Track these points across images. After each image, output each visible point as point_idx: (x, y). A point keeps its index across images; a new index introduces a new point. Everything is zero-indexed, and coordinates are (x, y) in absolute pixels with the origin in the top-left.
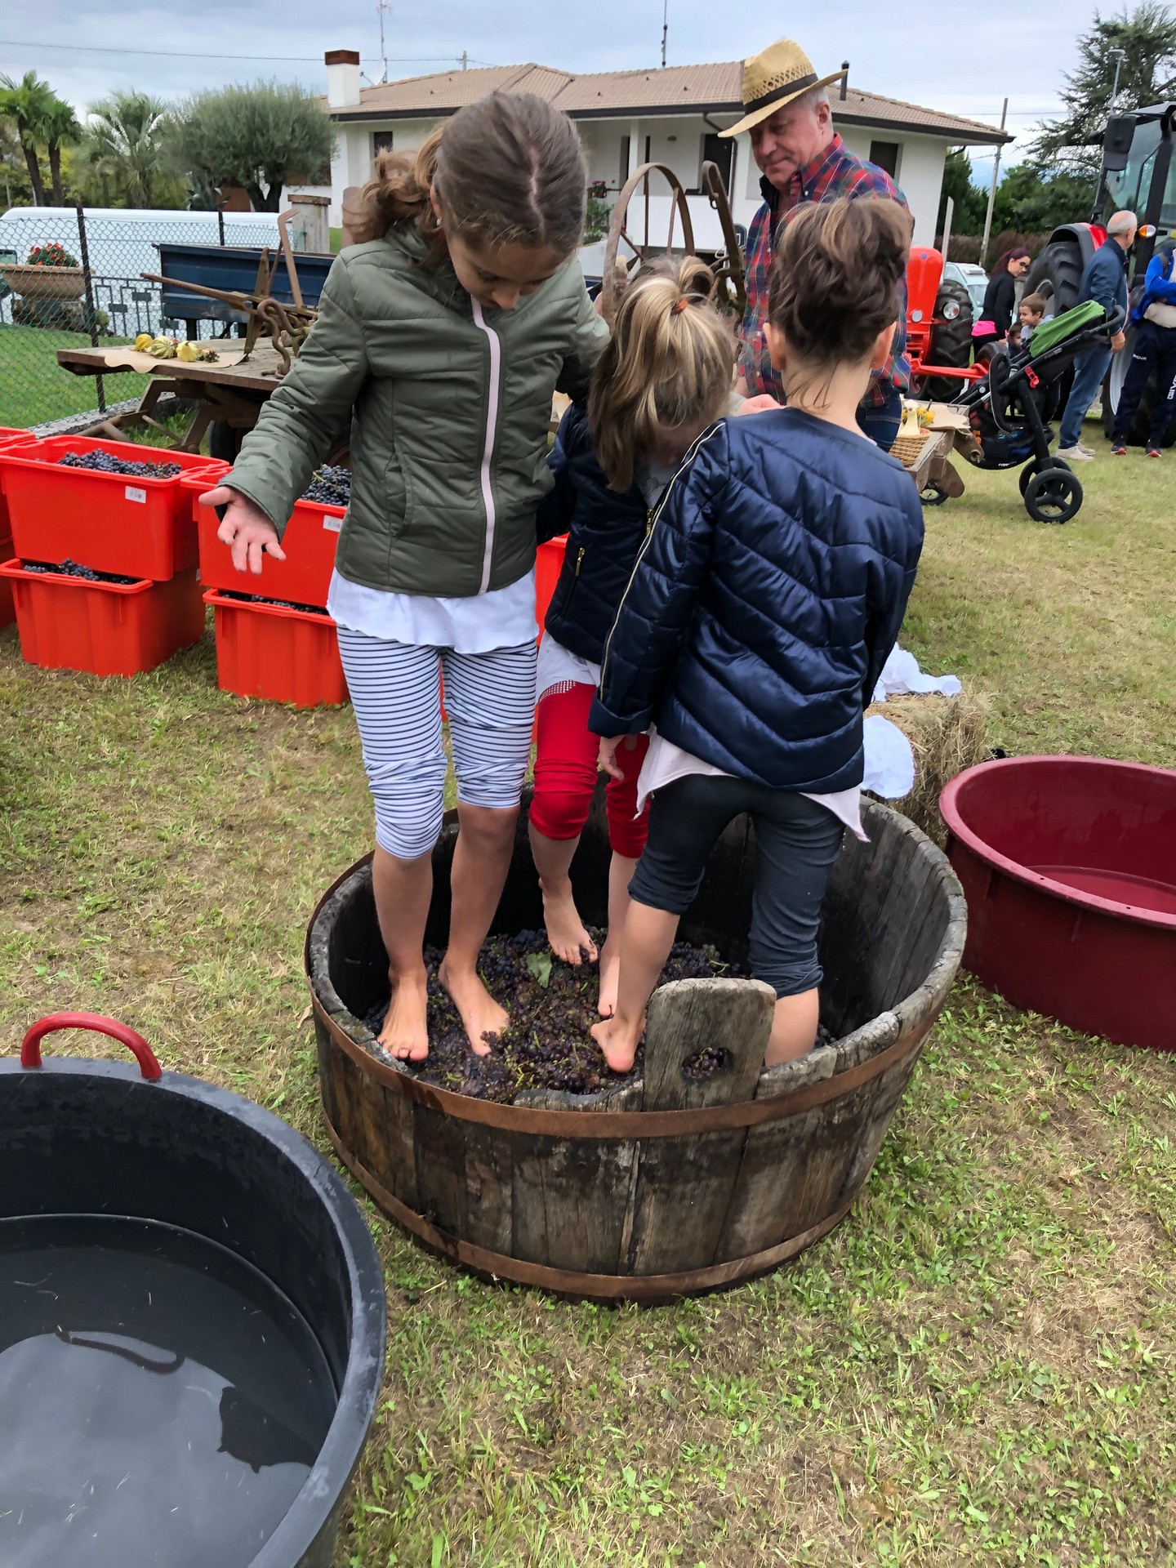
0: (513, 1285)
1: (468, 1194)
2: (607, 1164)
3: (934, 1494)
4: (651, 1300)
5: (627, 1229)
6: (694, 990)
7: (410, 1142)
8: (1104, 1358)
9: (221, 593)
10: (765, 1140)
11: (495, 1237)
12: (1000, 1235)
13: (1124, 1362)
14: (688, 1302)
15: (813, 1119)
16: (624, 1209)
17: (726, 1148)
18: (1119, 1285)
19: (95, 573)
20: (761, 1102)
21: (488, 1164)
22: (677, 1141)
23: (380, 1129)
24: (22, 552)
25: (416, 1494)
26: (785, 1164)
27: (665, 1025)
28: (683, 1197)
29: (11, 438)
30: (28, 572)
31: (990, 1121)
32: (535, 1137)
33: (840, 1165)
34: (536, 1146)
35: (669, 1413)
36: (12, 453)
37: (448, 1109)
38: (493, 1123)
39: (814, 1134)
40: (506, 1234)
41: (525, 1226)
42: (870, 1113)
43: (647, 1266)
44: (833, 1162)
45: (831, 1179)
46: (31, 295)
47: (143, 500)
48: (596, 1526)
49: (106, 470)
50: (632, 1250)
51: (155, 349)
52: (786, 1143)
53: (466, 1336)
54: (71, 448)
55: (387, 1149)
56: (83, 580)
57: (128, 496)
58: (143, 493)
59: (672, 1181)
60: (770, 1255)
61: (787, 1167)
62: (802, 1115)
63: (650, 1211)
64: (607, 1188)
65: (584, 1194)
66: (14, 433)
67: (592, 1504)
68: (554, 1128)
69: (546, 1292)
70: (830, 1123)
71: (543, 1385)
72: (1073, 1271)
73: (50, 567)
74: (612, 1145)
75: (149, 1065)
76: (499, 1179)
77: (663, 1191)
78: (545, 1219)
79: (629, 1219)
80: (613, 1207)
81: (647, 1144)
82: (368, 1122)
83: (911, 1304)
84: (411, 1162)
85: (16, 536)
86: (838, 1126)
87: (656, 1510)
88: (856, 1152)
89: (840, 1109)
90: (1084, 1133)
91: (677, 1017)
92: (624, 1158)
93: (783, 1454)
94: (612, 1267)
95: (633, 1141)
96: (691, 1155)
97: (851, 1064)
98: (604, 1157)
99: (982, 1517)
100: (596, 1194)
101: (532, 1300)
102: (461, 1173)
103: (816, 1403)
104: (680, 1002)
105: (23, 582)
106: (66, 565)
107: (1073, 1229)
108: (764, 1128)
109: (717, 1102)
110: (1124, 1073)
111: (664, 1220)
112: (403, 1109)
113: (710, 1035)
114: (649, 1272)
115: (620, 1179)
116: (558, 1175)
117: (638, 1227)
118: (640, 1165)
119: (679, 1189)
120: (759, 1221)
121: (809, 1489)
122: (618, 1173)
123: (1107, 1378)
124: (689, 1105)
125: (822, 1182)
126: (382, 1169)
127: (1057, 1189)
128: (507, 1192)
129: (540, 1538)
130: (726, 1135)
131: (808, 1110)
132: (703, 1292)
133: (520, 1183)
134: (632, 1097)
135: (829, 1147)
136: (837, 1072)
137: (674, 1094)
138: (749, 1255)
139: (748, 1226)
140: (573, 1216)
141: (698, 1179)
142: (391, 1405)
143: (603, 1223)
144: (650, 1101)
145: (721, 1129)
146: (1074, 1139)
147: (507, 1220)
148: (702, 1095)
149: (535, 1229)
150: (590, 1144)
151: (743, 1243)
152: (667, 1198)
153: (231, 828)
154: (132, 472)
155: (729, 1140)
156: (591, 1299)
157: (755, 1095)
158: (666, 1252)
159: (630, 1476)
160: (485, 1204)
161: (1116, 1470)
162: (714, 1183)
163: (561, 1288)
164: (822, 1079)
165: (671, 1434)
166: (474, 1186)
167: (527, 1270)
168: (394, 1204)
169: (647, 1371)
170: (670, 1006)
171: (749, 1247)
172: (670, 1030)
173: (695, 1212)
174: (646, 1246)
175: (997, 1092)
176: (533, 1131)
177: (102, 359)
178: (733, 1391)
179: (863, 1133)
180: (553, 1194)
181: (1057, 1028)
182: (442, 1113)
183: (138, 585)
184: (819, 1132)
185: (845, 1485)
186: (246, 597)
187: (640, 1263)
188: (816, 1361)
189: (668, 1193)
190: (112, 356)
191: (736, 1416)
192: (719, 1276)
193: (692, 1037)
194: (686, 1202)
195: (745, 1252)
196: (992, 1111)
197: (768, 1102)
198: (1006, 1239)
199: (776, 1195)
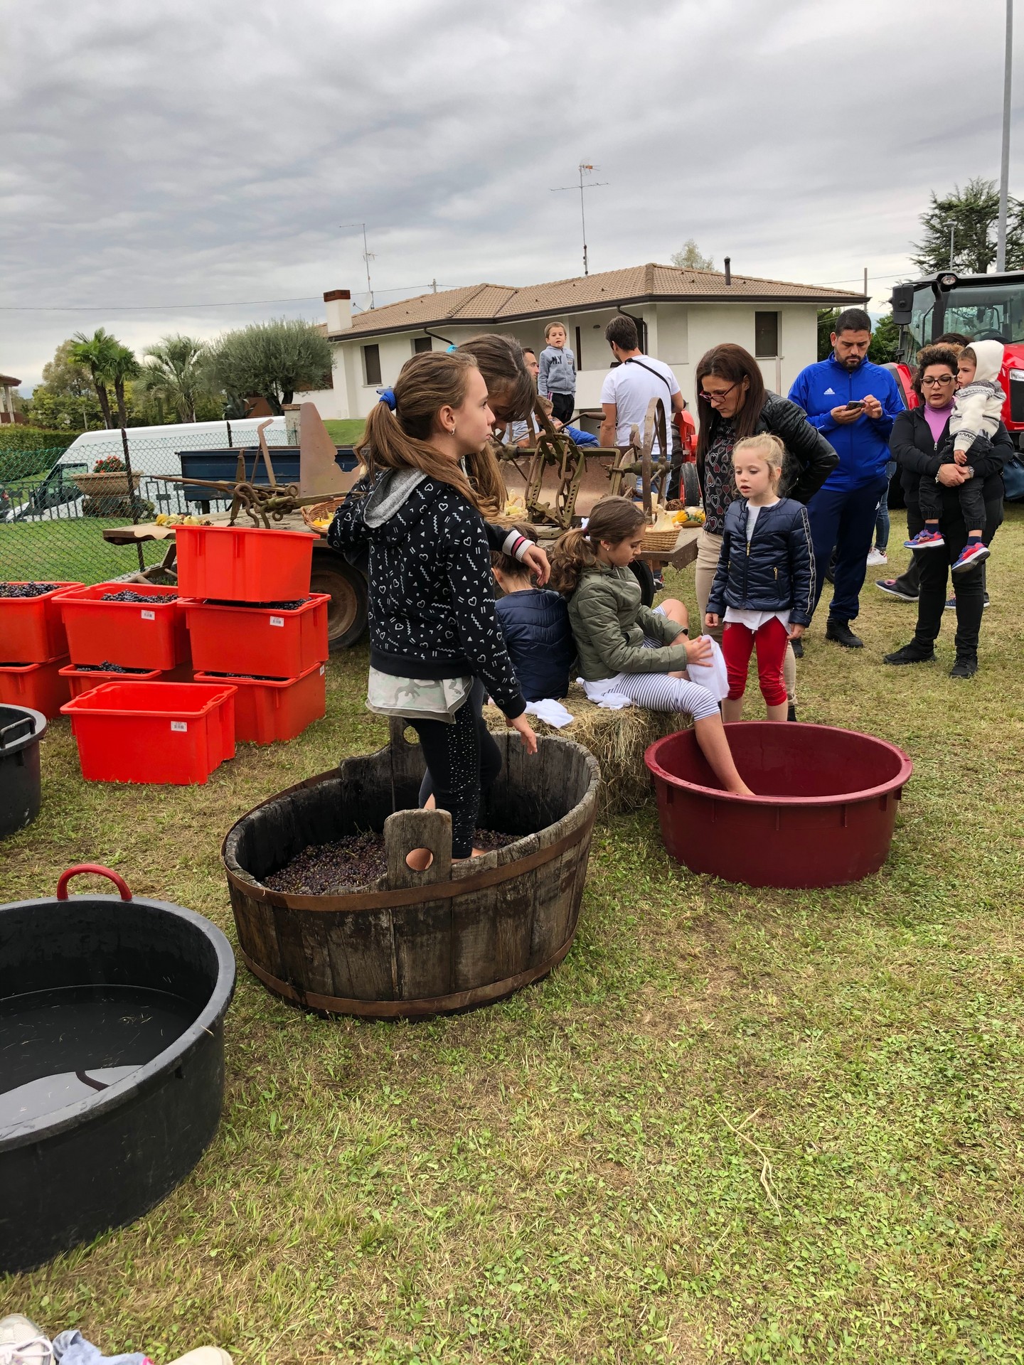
0: (337, 1015)
1: (306, 958)
2: (376, 925)
3: (557, 1089)
4: (417, 1018)
5: (394, 968)
6: (404, 815)
7: (273, 933)
8: (681, 1031)
9: (207, 674)
10: (464, 907)
11: (324, 984)
12: (638, 981)
13: (692, 1032)
14: (438, 1018)
15: (492, 895)
16: (390, 956)
17: (441, 912)
18: (704, 1000)
19: (123, 669)
20: (455, 882)
21: (312, 936)
22: (412, 908)
23: (259, 931)
24: (75, 661)
25: (266, 1100)
26: (482, 925)
27: (392, 836)
28: (422, 946)
29: (69, 588)
30: (78, 672)
31: (655, 929)
32: (336, 912)
33: (522, 932)
34: (333, 919)
35: (416, 1064)
36: (68, 596)
37: (290, 905)
38: (312, 909)
39: (496, 905)
40: (330, 981)
41: (338, 974)
42: (535, 899)
43: (410, 993)
44: (517, 927)
45: (518, 942)
46: (97, 494)
47: (153, 618)
48: (364, 1110)
49: (129, 601)
50: (399, 984)
51: (169, 523)
52: (478, 910)
53: (307, 1039)
54: (108, 591)
55: (265, 943)
56: (115, 673)
57: (143, 617)
58: (153, 613)
59: (413, 934)
60: (489, 991)
61: (484, 925)
62: (485, 892)
63: (404, 955)
64: (378, 943)
65: (367, 948)
66: (70, 585)
67: (362, 1103)
68: (343, 906)
69: (356, 1017)
70: (505, 899)
71: (347, 1058)
72: (678, 994)
73: (93, 668)
74: (376, 913)
75: (125, 894)
76: (321, 945)
77: (409, 941)
78: (348, 967)
79: (394, 961)
80: (384, 954)
81: (395, 912)
82: (254, 930)
83: (573, 1013)
84: (276, 947)
85: (71, 650)
86: (511, 902)
87: (397, 1102)
88: (532, 924)
89: (509, 890)
90: (713, 932)
91: (398, 831)
92: (385, 921)
93: (477, 1078)
94: (391, 997)
95: (387, 909)
96: (421, 917)
97: (508, 860)
98: (373, 922)
99: (581, 1097)
100: (373, 946)
101: (349, 1023)
102: (302, 947)
103: (501, 1057)
104: (398, 821)
105: (76, 679)
106: (104, 665)
107: (687, 978)
108: (462, 899)
109: (429, 882)
110: (752, 900)
111: (414, 961)
112: (268, 913)
113: (417, 840)
114: (411, 998)
115: (384, 936)
116: (351, 936)
117: (400, 967)
118: (394, 925)
119: (419, 940)
120: (474, 964)
121: (487, 1092)
122: (382, 932)
123: (676, 1038)
124: (414, 885)
125: (512, 941)
126: (265, 960)
127: (685, 959)
128: (326, 952)
129: (331, 1115)
130: (439, 903)
131: (487, 888)
132: (450, 1013)
133: (333, 947)
134: (382, 881)
135: (510, 916)
136: (500, 865)
137: (404, 878)
138: (474, 988)
139: (468, 966)
140: (363, 962)
141: (429, 933)
142: (259, 1069)
143: (380, 966)
144: (392, 884)
145: (436, 900)
146: (706, 935)
147: (328, 971)
148: (420, 878)
149: (344, 974)
150: (361, 915)
151: (467, 981)
152: (413, 947)
153: (205, 814)
154: (146, 601)
155: (441, 907)
156: (381, 1019)
157: (451, 878)
158: (419, 983)
159: (387, 1090)
160: (316, 963)
161: (666, 1075)
162: (439, 936)
163: (364, 1014)
164: (491, 868)
165: (416, 1072)
166: (308, 951)
167: (344, 1004)
168: (273, 980)
169: (408, 1048)
170: (393, 824)
171: (472, 983)
172: (395, 839)
173: (431, 955)
174: (407, 979)
175: (664, 914)
176: (333, 910)
177: (133, 533)
178: (455, 1053)
179: (534, 911)
180: (350, 950)
181: (716, 881)
182: (287, 909)
183: (151, 673)
184: (499, 904)
185: (507, 1088)
186: (224, 675)
187: (405, 994)
188: (507, 1040)
189: (413, 942)
190: (140, 530)
191: (453, 1064)
192: (456, 1002)
193: (407, 842)
194: (425, 949)
195: (470, 986)
196: (659, 925)
197: (459, 882)
198: (642, 982)
199: (481, 947)
